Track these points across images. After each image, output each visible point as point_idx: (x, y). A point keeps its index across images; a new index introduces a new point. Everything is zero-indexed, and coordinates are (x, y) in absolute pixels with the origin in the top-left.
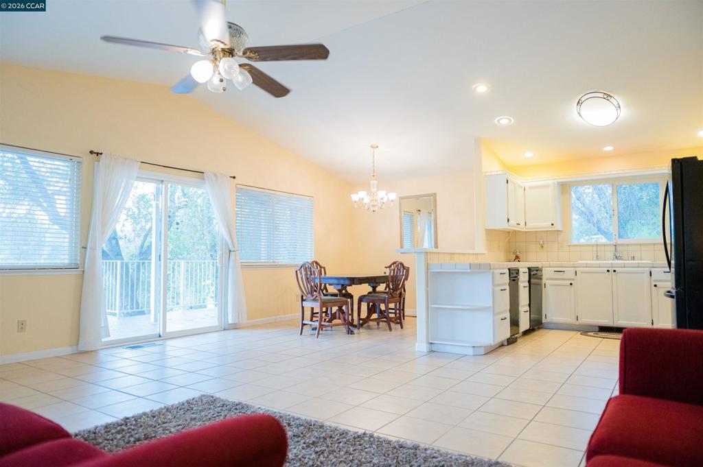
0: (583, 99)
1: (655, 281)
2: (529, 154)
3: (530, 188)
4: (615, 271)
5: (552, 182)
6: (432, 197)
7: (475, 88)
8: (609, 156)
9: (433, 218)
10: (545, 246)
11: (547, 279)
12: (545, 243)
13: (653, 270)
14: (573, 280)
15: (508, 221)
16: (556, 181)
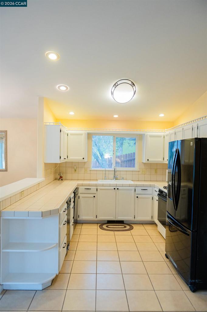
0: (119, 83)
1: (137, 194)
2: (72, 113)
3: (72, 134)
4: (118, 189)
5: (84, 132)
6: (4, 133)
7: (48, 54)
8: (116, 120)
9: (4, 141)
10: (77, 170)
11: (81, 193)
12: (77, 168)
13: (136, 188)
14: (95, 194)
15: (60, 158)
16: (86, 132)
